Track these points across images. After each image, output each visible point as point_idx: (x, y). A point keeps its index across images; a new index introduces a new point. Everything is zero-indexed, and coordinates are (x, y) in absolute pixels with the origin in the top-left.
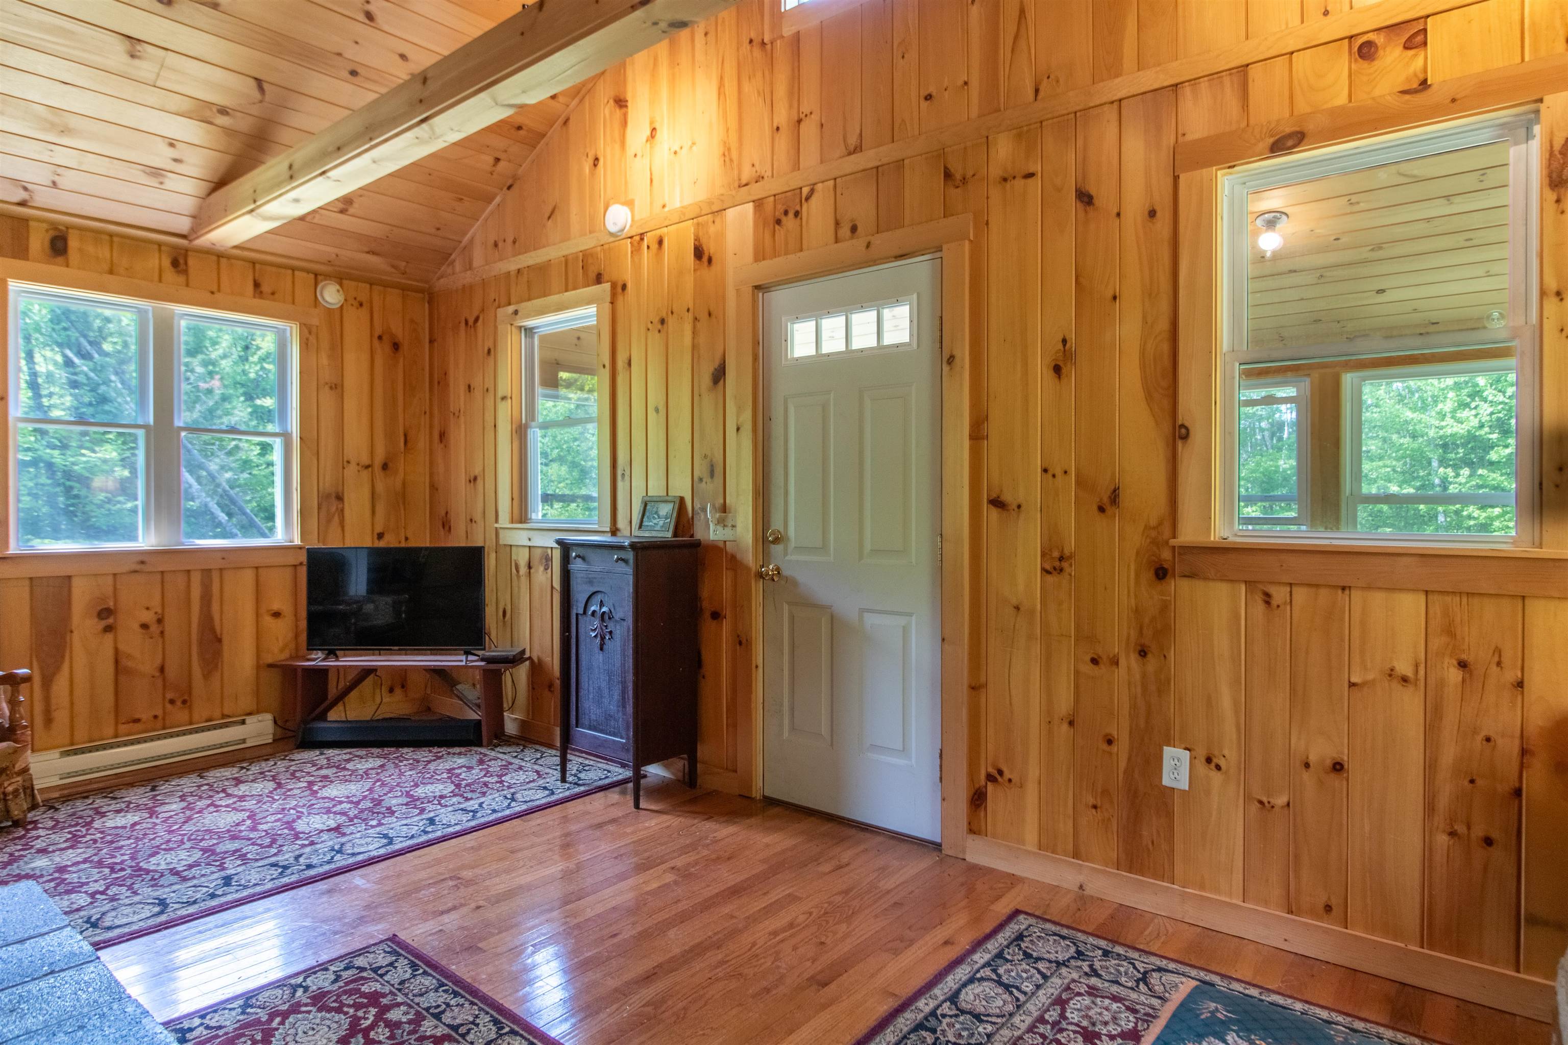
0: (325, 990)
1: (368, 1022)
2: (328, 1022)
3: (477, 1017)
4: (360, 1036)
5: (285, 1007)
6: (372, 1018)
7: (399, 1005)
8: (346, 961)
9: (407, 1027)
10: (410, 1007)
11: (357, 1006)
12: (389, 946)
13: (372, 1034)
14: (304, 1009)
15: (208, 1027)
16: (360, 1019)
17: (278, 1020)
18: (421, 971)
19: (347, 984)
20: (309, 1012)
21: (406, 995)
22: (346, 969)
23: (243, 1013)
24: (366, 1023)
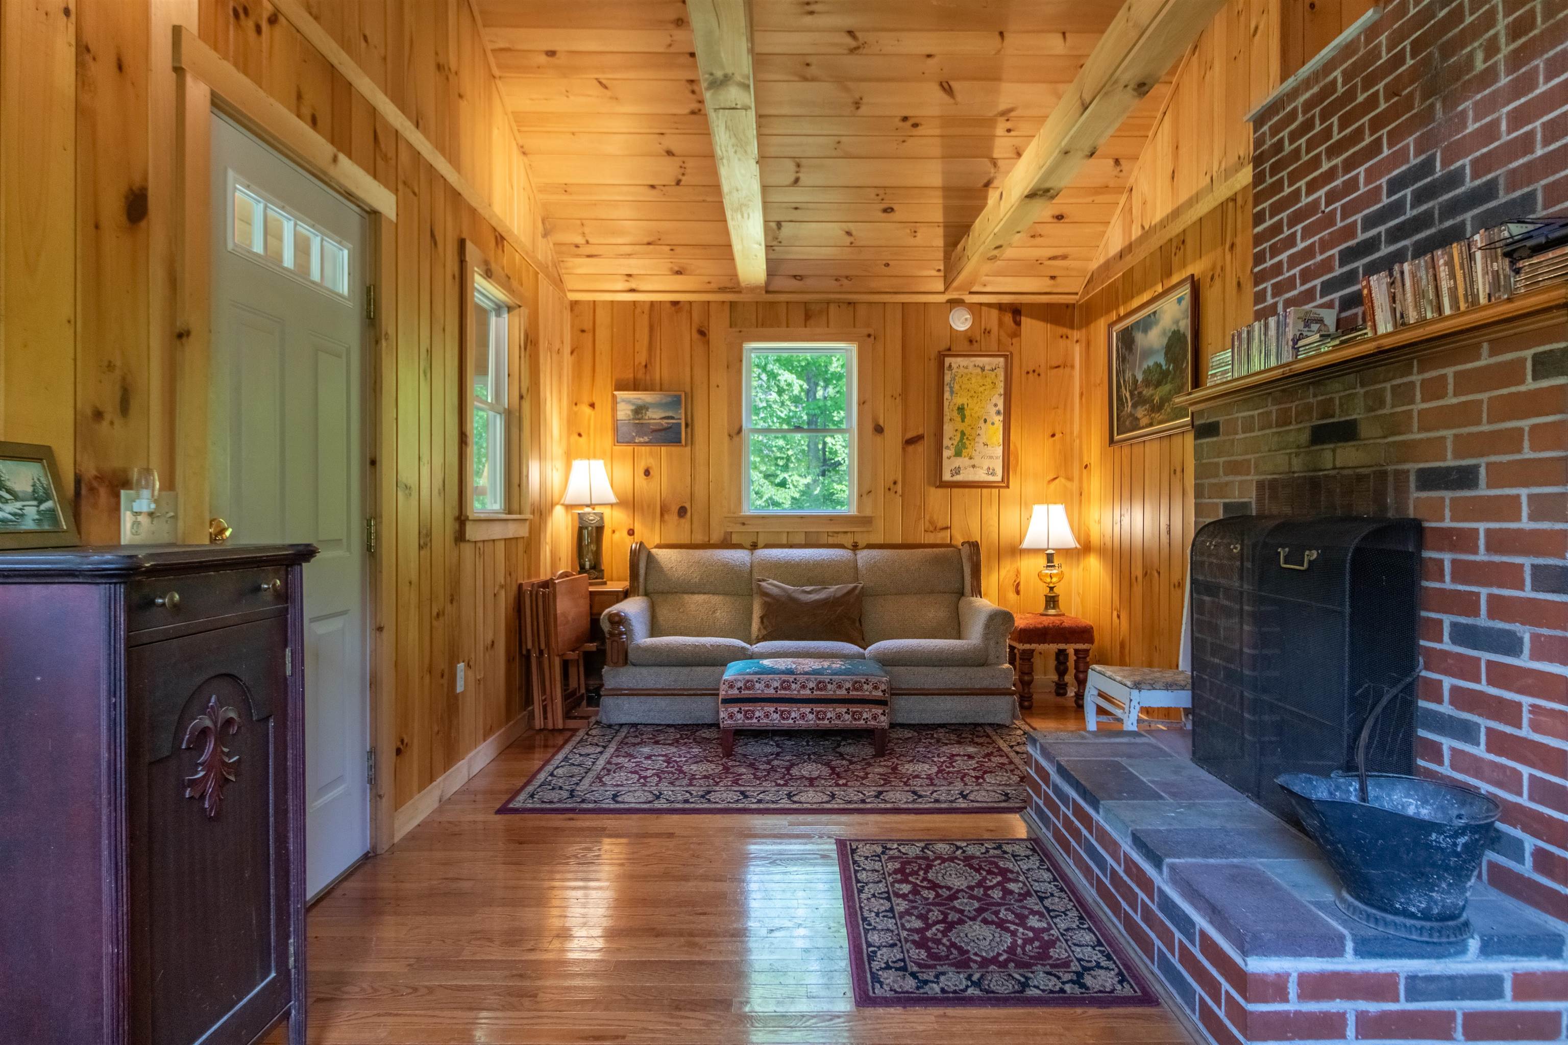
0: (953, 969)
1: (938, 926)
2: (966, 940)
3: (868, 899)
4: (950, 919)
5: (992, 967)
6: (934, 929)
7: (909, 930)
8: (922, 991)
9: (916, 912)
10: (903, 925)
11: (938, 942)
12: (873, 989)
13: (941, 917)
14: (978, 959)
15: (1059, 978)
16: (942, 932)
17: (1001, 959)
18: (871, 949)
19: (934, 967)
20: (976, 954)
21: (898, 935)
22: (926, 982)
23: (1027, 978)
24: (940, 927)
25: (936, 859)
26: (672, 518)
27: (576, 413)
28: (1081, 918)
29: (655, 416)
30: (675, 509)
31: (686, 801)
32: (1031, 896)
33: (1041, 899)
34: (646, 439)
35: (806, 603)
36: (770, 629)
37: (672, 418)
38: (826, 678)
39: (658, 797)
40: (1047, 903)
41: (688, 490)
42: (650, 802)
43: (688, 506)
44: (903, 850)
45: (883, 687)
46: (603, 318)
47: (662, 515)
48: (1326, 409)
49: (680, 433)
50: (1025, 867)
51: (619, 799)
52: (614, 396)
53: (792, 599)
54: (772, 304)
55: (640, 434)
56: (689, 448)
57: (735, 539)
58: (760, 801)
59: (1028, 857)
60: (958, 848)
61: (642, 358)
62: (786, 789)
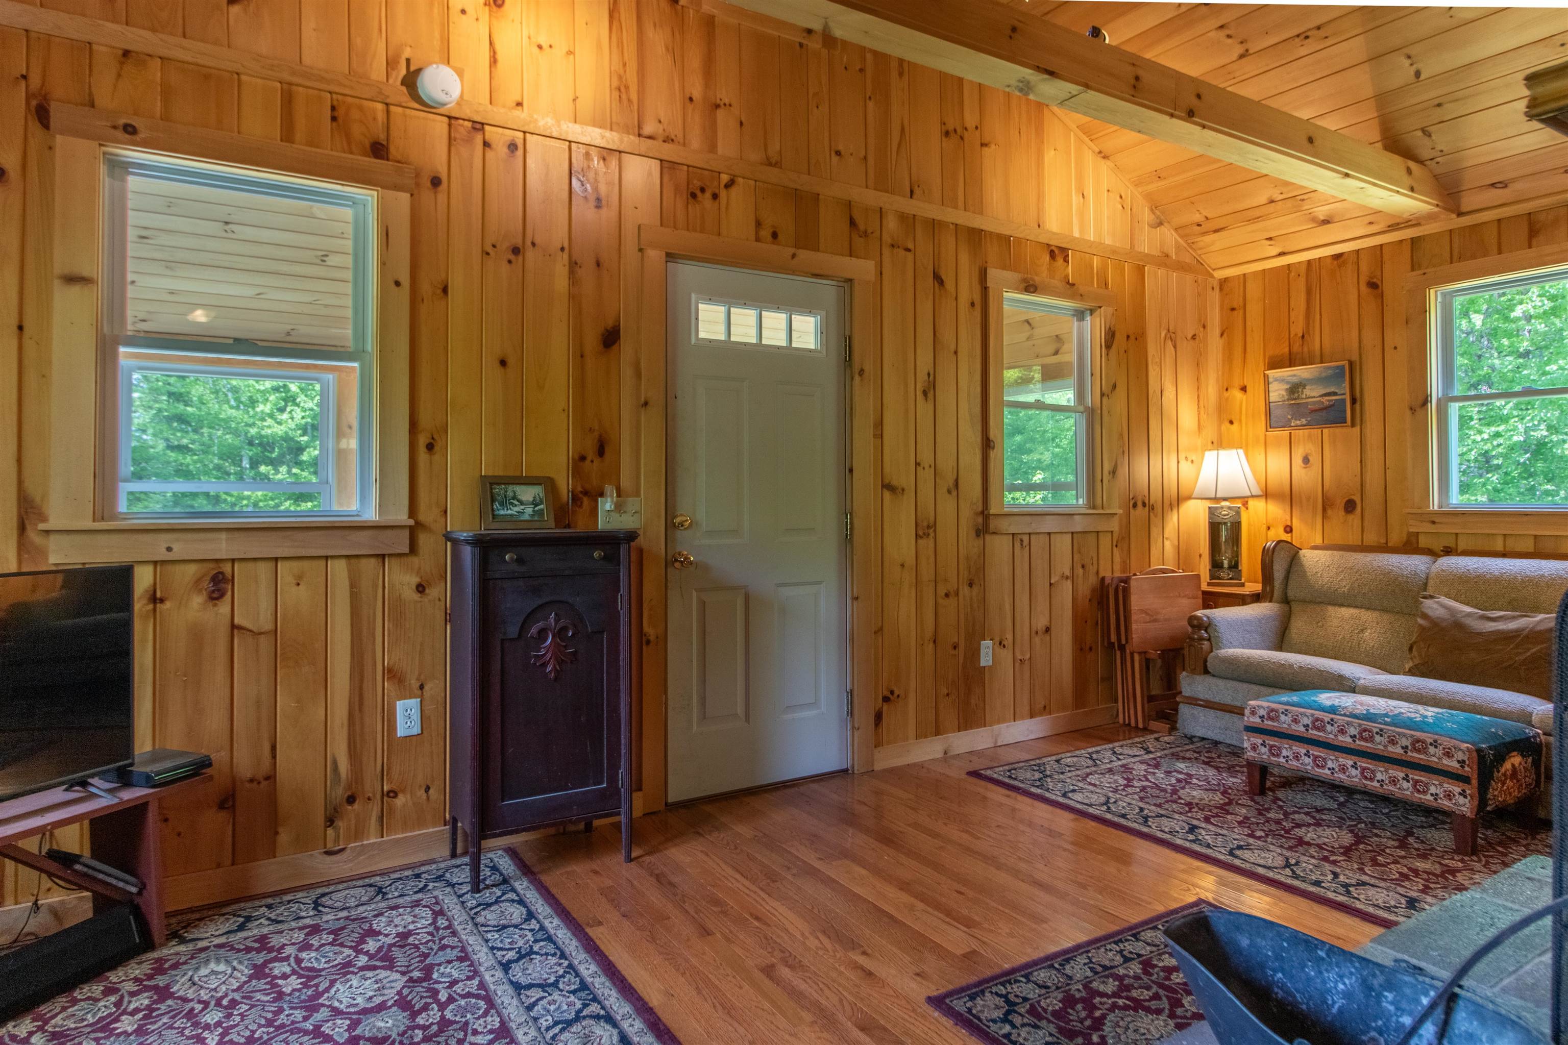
26: (1338, 514)
27: (1227, 399)
29: (1313, 393)
30: (1341, 503)
34: (1304, 421)
35: (1482, 635)
37: (1335, 394)
38: (1375, 728)
41: (1358, 479)
43: (1357, 499)
46: (1254, 291)
47: (1324, 510)
49: (1345, 411)
52: (1266, 377)
55: (1296, 416)
56: (1357, 429)
57: (1423, 542)
61: (1298, 328)
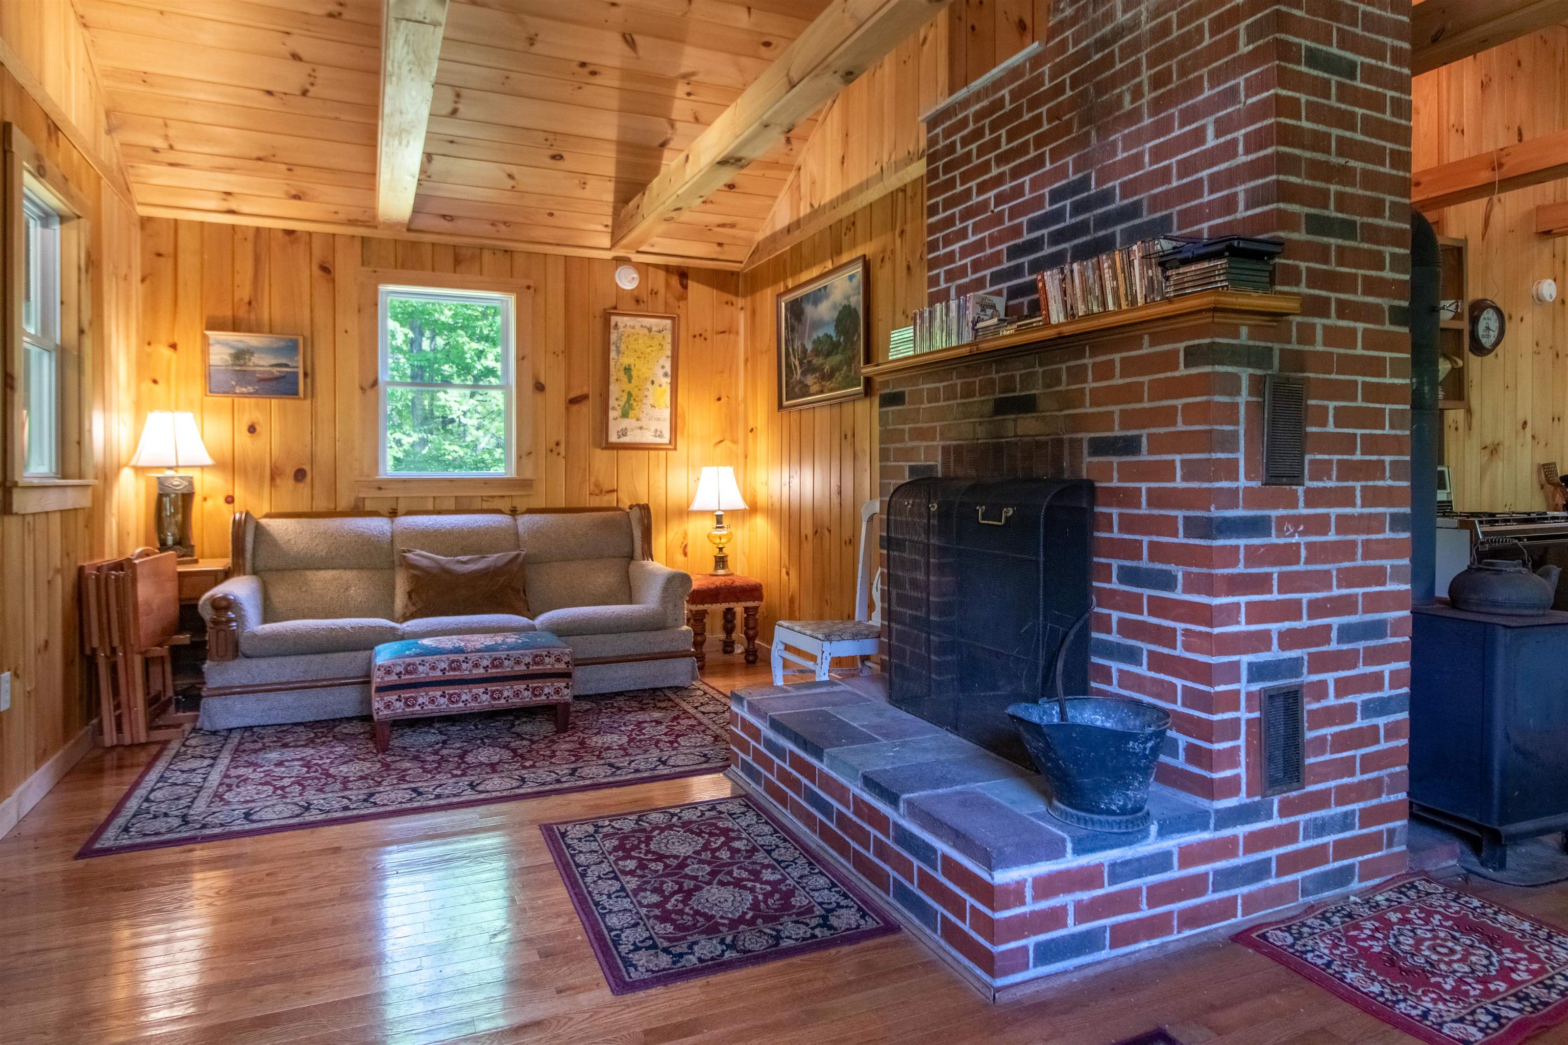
0: (704, 936)
1: (676, 897)
2: (708, 905)
3: (594, 882)
4: (686, 888)
5: (742, 927)
6: (673, 900)
7: (648, 906)
8: (679, 965)
9: (649, 887)
10: (639, 903)
11: (681, 912)
12: (629, 974)
13: (676, 887)
14: (726, 921)
15: (807, 925)
16: (682, 902)
17: (748, 917)
18: (613, 933)
19: (684, 938)
20: (722, 917)
21: (637, 913)
22: (681, 955)
23: (778, 931)
24: (679, 897)
25: (653, 830)
26: (287, 483)
27: (149, 355)
28: (810, 864)
29: (263, 363)
30: (290, 471)
31: (346, 808)
32: (758, 851)
33: (769, 852)
34: (251, 389)
35: (464, 575)
36: (420, 605)
37: (286, 366)
38: (503, 655)
39: (307, 809)
40: (775, 854)
41: (309, 449)
42: (297, 816)
43: (307, 468)
44: (617, 826)
45: (567, 659)
46: (187, 241)
47: (272, 479)
48: (1008, 384)
49: (297, 384)
50: (744, 824)
51: (254, 817)
52: (205, 337)
53: (445, 571)
54: (414, 243)
55: (240, 383)
56: (309, 401)
57: (369, 505)
58: (438, 797)
59: (743, 813)
60: (673, 815)
61: (244, 293)
62: (466, 780)
